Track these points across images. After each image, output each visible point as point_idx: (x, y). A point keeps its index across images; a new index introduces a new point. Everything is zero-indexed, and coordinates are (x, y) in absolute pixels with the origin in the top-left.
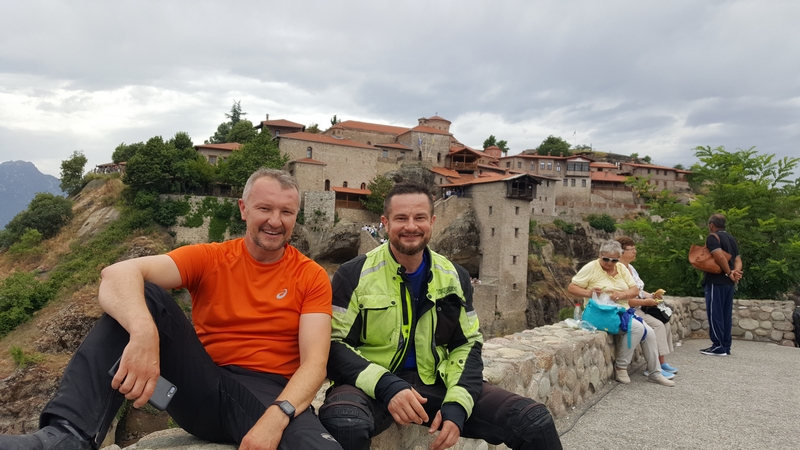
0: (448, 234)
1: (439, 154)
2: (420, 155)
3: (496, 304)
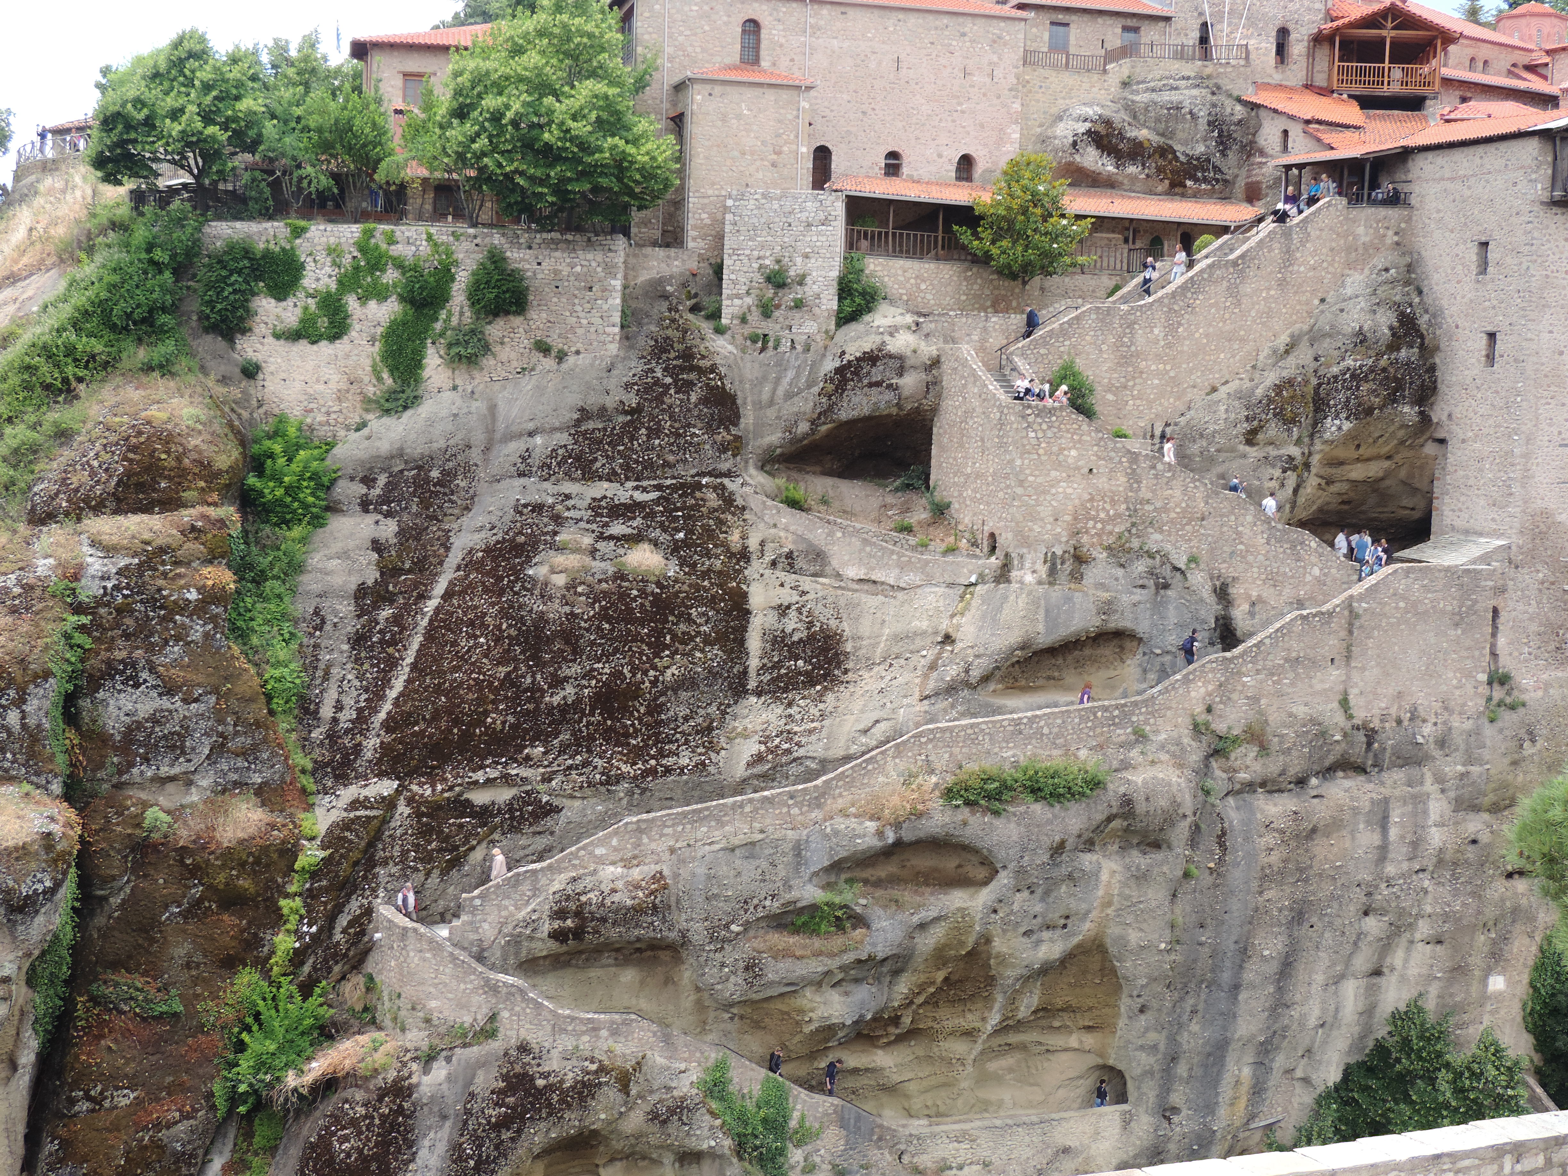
0: (1304, 356)
1: (1283, 33)
2: (1204, 40)
3: (1493, 646)
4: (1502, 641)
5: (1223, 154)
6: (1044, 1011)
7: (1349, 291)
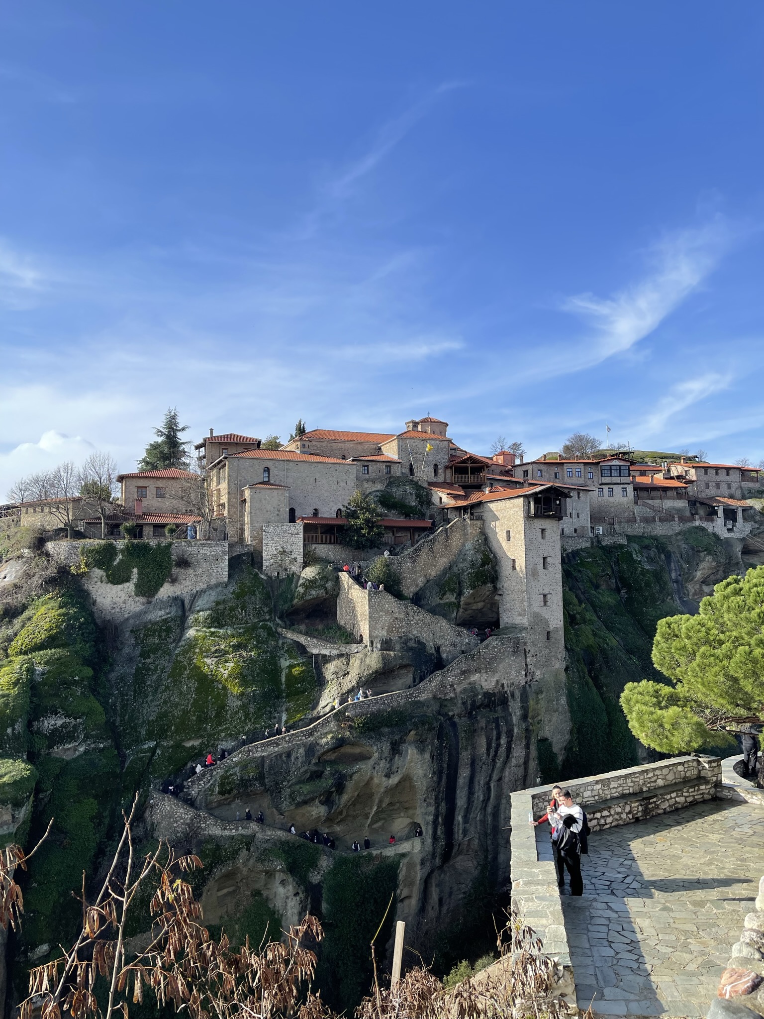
2: (411, 469)
3: (526, 662)
4: (528, 660)
5: (422, 506)
6: (390, 804)
7: (467, 548)
